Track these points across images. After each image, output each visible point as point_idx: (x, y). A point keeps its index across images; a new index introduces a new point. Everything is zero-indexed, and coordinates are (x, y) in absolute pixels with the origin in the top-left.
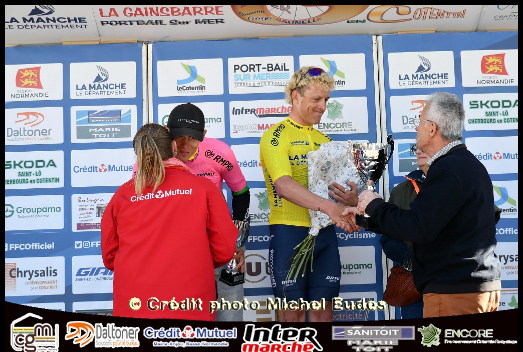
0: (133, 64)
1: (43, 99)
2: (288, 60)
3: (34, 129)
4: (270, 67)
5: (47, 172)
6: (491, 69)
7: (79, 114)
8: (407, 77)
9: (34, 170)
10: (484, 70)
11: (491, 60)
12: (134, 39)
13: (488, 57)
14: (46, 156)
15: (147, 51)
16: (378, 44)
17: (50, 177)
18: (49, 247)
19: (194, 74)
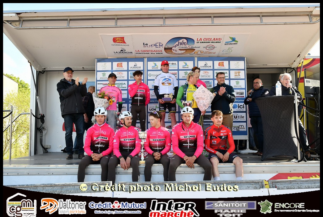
0: (143, 62)
1: (123, 70)
2: (176, 62)
3: (121, 76)
4: (172, 64)
5: (124, 86)
6: (221, 65)
7: (131, 73)
8: (202, 67)
9: (121, 85)
10: (219, 65)
11: (221, 63)
12: (143, 57)
13: (220, 62)
14: (123, 82)
15: (146, 60)
16: (196, 59)
17: (124, 87)
18: (124, 102)
19: (156, 65)
